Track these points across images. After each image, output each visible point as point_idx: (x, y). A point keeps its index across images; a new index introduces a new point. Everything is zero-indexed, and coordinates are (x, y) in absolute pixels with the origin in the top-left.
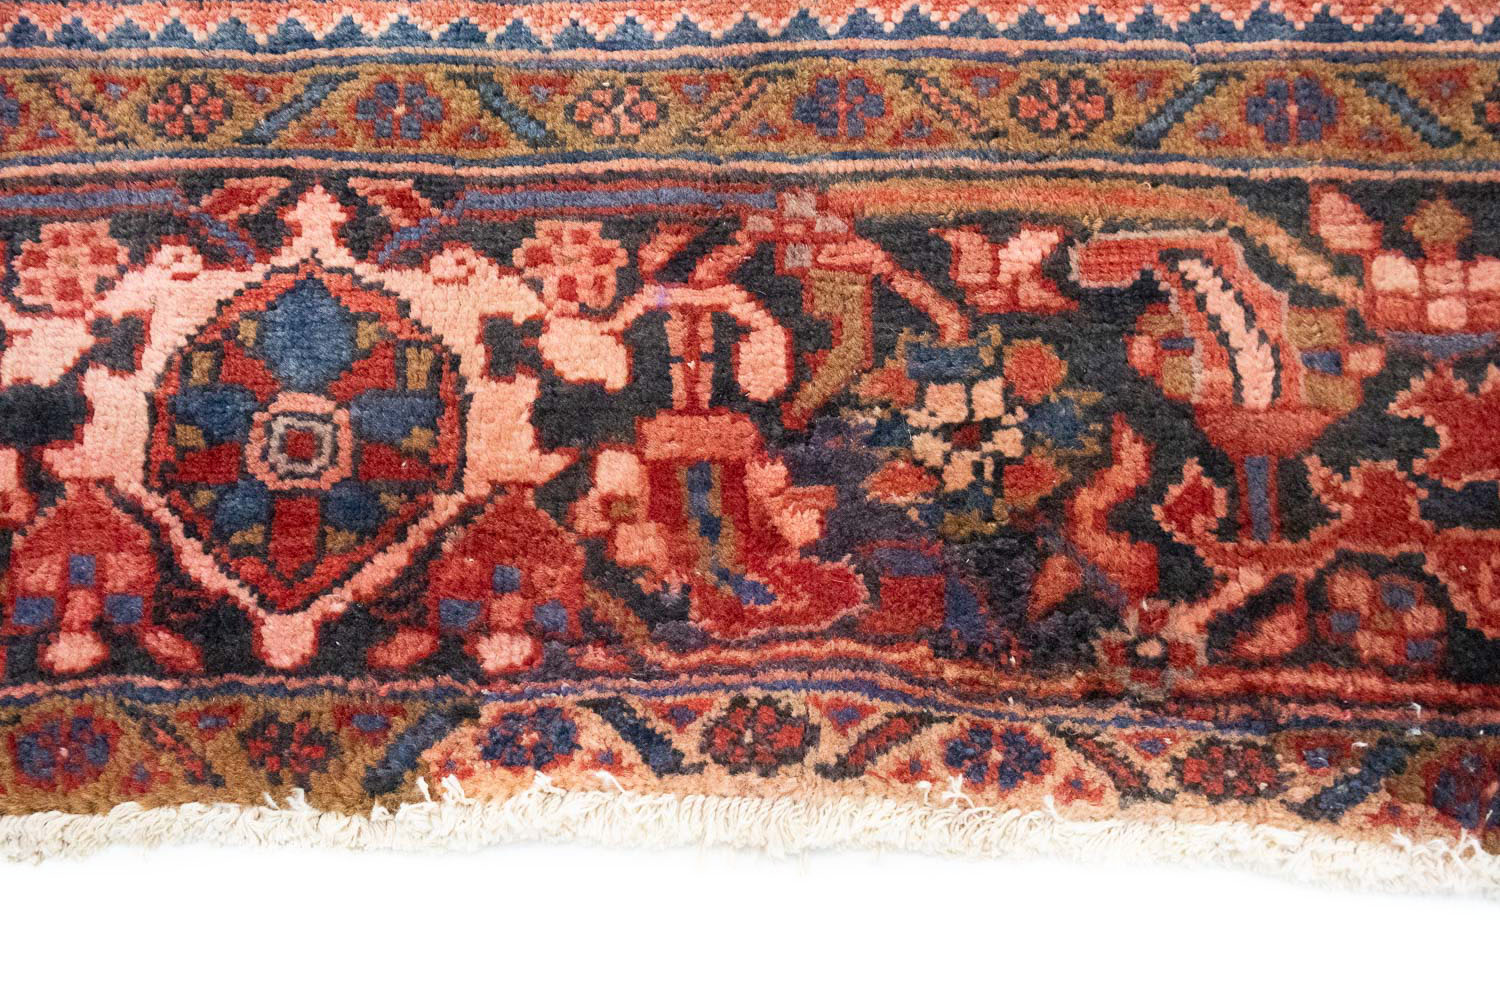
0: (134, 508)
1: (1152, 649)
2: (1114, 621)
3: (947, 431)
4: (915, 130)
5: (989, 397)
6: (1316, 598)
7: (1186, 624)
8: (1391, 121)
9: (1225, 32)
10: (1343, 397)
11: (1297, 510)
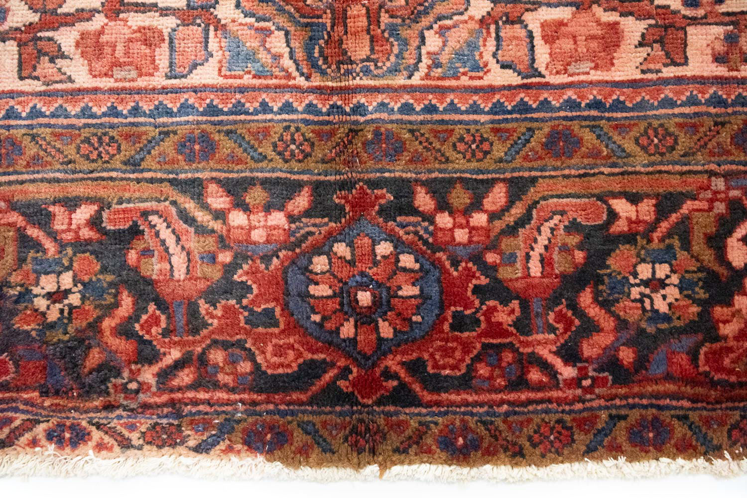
1: (133, 386)
2: (119, 374)
3: (49, 296)
4: (36, 158)
5: (67, 280)
6: (202, 360)
7: (148, 375)
8: (239, 151)
9: (169, 113)
10: (215, 274)
11: (195, 324)
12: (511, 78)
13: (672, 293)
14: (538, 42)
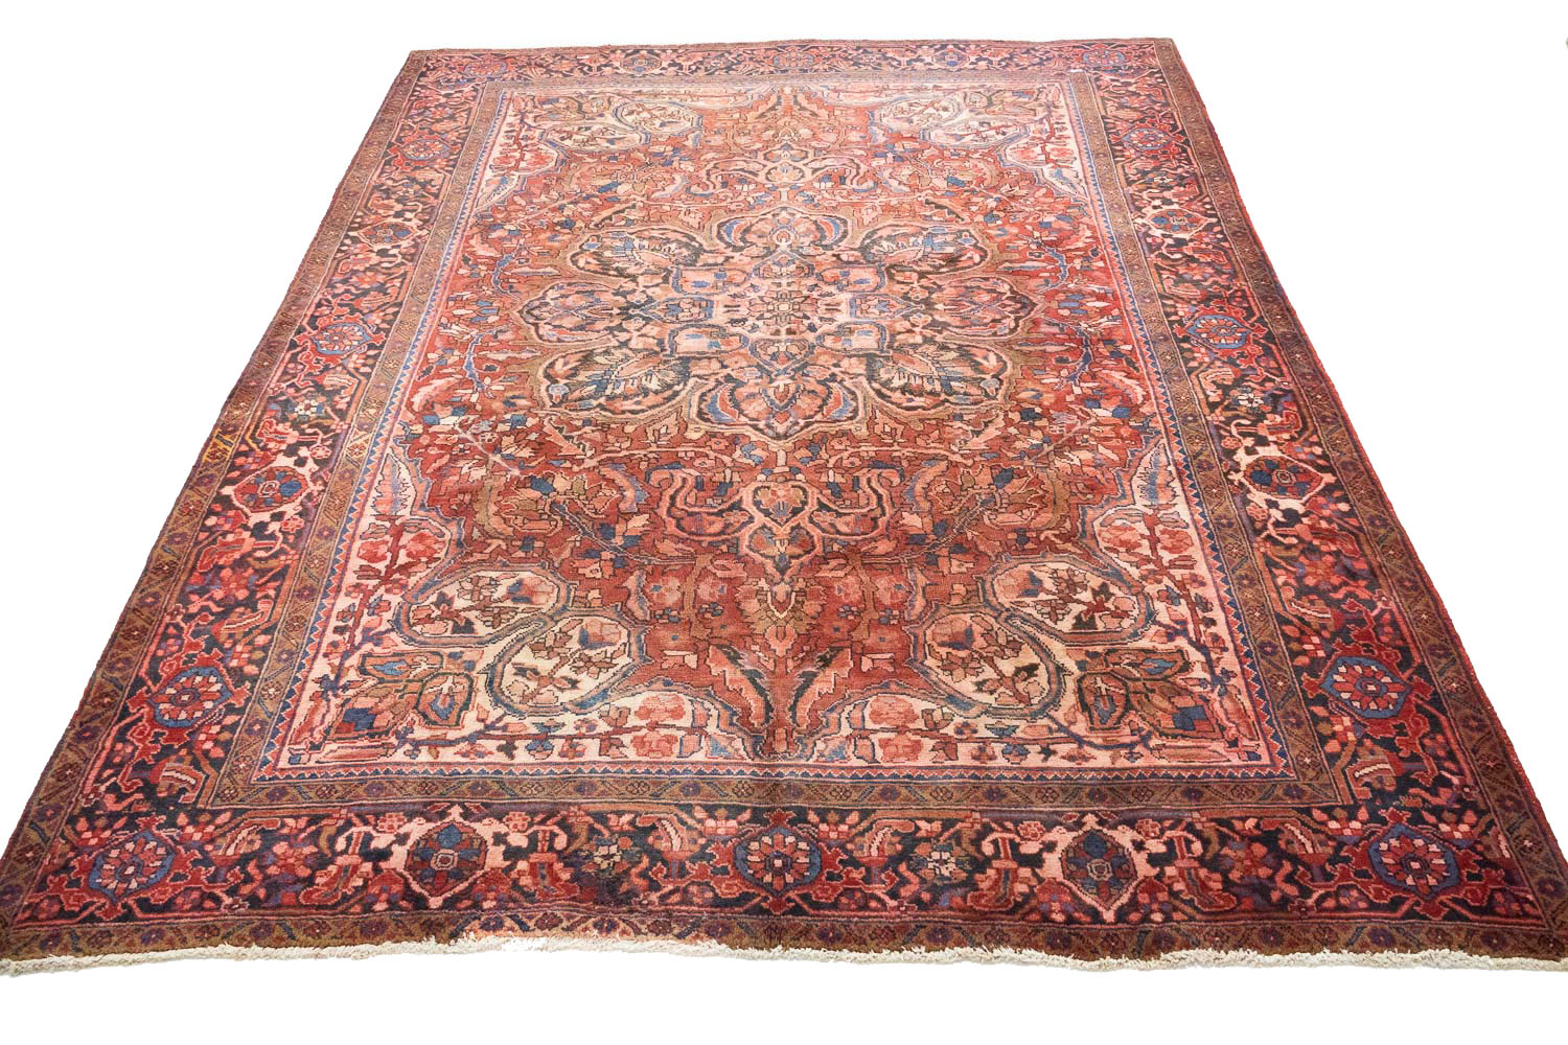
0: (401, 875)
1: (645, 902)
2: (637, 896)
3: (603, 856)
4: (603, 792)
5: (613, 849)
6: (685, 891)
7: (654, 897)
8: (714, 792)
9: (678, 773)
10: (696, 849)
11: (682, 872)
12: (862, 763)
13: (952, 866)
14: (877, 747)
